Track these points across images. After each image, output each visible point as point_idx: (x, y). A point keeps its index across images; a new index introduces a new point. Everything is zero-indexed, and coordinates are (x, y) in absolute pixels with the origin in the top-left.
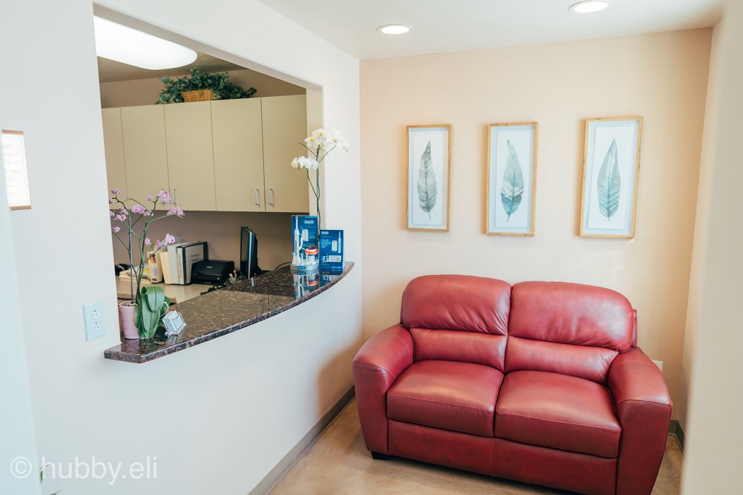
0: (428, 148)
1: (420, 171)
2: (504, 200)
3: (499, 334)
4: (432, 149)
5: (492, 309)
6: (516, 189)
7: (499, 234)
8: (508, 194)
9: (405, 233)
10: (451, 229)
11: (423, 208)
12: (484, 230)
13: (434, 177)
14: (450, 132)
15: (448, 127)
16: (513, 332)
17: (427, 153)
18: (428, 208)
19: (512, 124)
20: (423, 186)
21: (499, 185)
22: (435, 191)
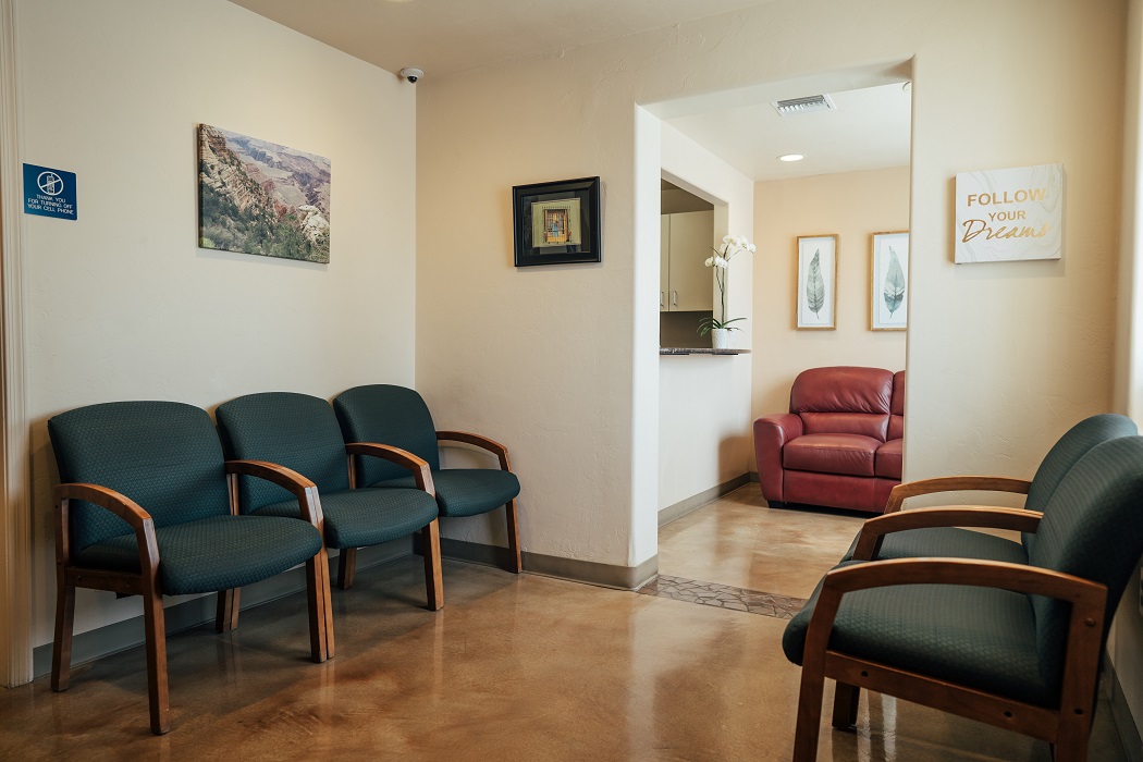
0: (817, 255)
1: (809, 276)
2: (887, 299)
3: (882, 413)
4: (820, 257)
5: (876, 391)
6: (898, 289)
7: (882, 330)
8: (891, 294)
9: (794, 333)
10: (838, 327)
11: (811, 309)
12: (869, 327)
13: (822, 281)
14: (836, 241)
15: (835, 237)
16: (895, 411)
17: (816, 260)
18: (816, 309)
19: (893, 233)
20: (812, 289)
21: (882, 286)
22: (822, 293)
